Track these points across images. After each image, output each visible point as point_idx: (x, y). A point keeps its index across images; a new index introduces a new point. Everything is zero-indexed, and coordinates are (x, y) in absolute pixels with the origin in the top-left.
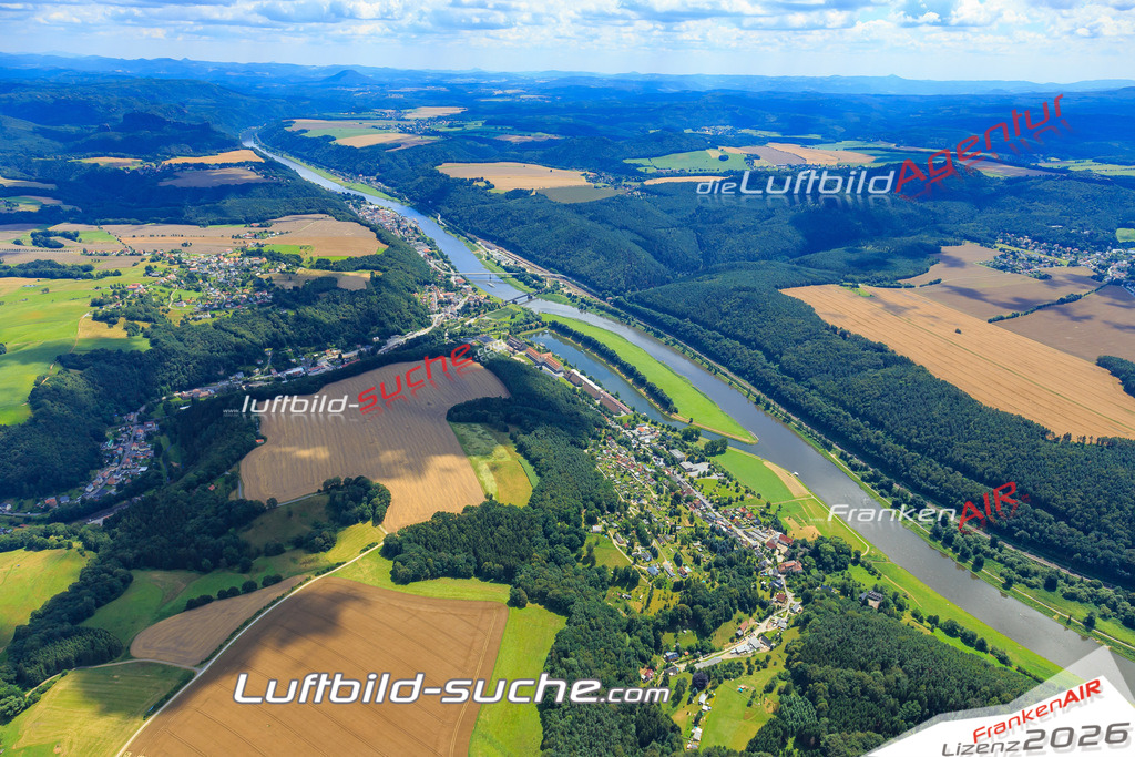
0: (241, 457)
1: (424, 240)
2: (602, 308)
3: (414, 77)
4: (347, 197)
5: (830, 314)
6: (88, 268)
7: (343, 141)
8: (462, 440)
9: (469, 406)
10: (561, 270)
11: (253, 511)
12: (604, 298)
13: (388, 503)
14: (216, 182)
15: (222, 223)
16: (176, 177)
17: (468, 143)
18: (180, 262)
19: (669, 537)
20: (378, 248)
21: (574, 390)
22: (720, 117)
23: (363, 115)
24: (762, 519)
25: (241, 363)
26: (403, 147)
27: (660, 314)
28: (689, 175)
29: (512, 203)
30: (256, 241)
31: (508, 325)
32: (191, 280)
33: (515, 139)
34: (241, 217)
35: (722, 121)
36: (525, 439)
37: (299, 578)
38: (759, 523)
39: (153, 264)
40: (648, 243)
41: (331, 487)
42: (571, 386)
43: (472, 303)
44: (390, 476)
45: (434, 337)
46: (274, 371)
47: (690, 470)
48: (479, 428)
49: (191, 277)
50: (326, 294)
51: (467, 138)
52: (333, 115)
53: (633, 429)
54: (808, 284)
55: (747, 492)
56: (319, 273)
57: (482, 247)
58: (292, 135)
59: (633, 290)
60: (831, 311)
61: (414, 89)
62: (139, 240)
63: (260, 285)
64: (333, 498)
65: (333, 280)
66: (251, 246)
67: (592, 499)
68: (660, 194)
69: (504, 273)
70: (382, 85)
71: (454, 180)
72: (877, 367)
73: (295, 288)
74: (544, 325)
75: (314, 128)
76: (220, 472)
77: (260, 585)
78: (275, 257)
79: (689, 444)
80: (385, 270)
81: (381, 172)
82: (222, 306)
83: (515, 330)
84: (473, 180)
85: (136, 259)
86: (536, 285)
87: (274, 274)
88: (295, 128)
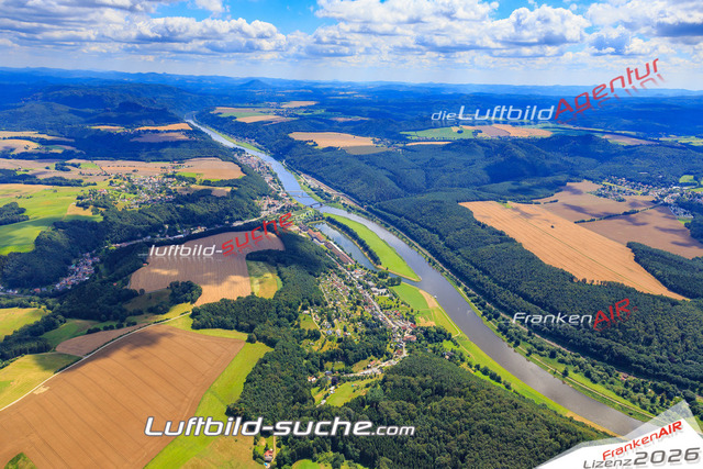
0: (133, 271)
1: (271, 173)
2: (359, 211)
4: (235, 150)
5: (482, 216)
6: (80, 181)
7: (238, 120)
8: (250, 268)
9: (259, 253)
10: (343, 190)
11: (132, 295)
12: (362, 206)
13: (200, 294)
14: (161, 140)
15: (158, 161)
16: (141, 137)
17: (312, 121)
18: (129, 179)
19: (345, 319)
21: (327, 251)
23: (257, 105)
24: (405, 317)
25: (150, 231)
26: (274, 123)
27: (388, 214)
28: (436, 141)
29: (324, 154)
30: (173, 170)
31: (303, 218)
32: (133, 189)
33: (341, 120)
34: (170, 158)
36: (283, 269)
37: (145, 324)
38: (402, 318)
39: (114, 180)
41: (174, 285)
42: (326, 248)
43: (286, 206)
44: (205, 284)
45: (259, 222)
46: (167, 236)
47: (375, 292)
48: (261, 264)
49: (134, 187)
50: (204, 198)
51: (313, 118)
52: (239, 105)
53: (352, 271)
54: (477, 200)
55: (402, 303)
56: (202, 187)
57: (303, 177)
58: (212, 115)
59: (380, 201)
61: (292, 91)
62: (111, 168)
63: (170, 193)
64: (173, 291)
66: (170, 172)
67: (307, 298)
68: (412, 151)
69: (310, 192)
70: (274, 88)
71: (296, 141)
73: (188, 194)
74: (324, 219)
75: (225, 112)
76: (121, 278)
77: (125, 326)
78: (181, 179)
79: (380, 279)
80: (240, 187)
81: (258, 136)
82: (146, 203)
83: (306, 221)
84: (307, 141)
85: (107, 177)
86: (326, 198)
87: (179, 187)
88: (215, 112)
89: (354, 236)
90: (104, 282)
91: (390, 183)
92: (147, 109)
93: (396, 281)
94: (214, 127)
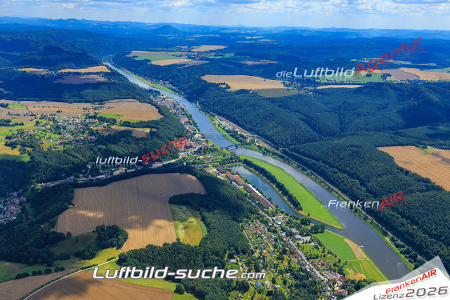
0: (60, 213)
1: (186, 115)
2: (275, 154)
3: (205, 30)
4: (150, 91)
5: (404, 162)
6: (9, 121)
7: (154, 63)
8: (173, 213)
9: (182, 196)
10: (257, 133)
11: (59, 238)
12: (277, 149)
13: (126, 239)
14: (82, 82)
15: (80, 102)
16: (63, 79)
17: (223, 64)
18: (54, 120)
19: (272, 269)
20: (157, 117)
21: (246, 195)
22: (374, 52)
23: (170, 49)
24: (333, 268)
25: (74, 171)
26: (186, 66)
27: (306, 158)
28: (345, 84)
29: (237, 96)
30: (94, 111)
31: (220, 160)
32: (57, 129)
33: (250, 63)
34: (91, 99)
35: (376, 55)
36: (206, 214)
37: (73, 270)
38: (330, 269)
39: (40, 121)
40: (309, 120)
41: (100, 229)
42: (245, 192)
43: (203, 148)
44: (131, 228)
45: (177, 164)
46: (90, 176)
47: (299, 239)
48: (184, 208)
49: (58, 127)
50: (124, 139)
51: (223, 62)
52: (153, 49)
53: (274, 216)
54: (396, 145)
55: (328, 253)
56: (123, 128)
57: (217, 120)
58: (129, 59)
59: (295, 144)
60: (405, 160)
61: (201, 36)
62: (37, 109)
63: (92, 133)
64: (99, 235)
65: (130, 132)
66: (92, 113)
67: (233, 246)
68: (323, 94)
69: (225, 133)
70: (185, 33)
71: (209, 83)
72: (422, 191)
73: (109, 135)
74: (240, 161)
75: (140, 55)
76: (48, 220)
77: (53, 271)
78: (102, 119)
79: (303, 226)
80: (159, 128)
81: (172, 79)
82: (70, 143)
83: (223, 163)
84: (219, 84)
85: (33, 117)
86: (241, 140)
87: (100, 128)
88: (131, 55)
89: (272, 179)
90: (31, 224)
91: (304, 126)
92: (69, 53)
93: (320, 228)
94: (130, 70)
